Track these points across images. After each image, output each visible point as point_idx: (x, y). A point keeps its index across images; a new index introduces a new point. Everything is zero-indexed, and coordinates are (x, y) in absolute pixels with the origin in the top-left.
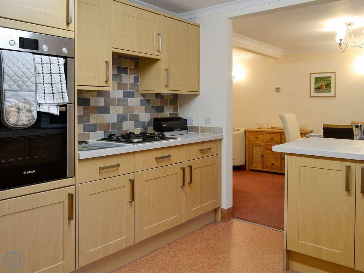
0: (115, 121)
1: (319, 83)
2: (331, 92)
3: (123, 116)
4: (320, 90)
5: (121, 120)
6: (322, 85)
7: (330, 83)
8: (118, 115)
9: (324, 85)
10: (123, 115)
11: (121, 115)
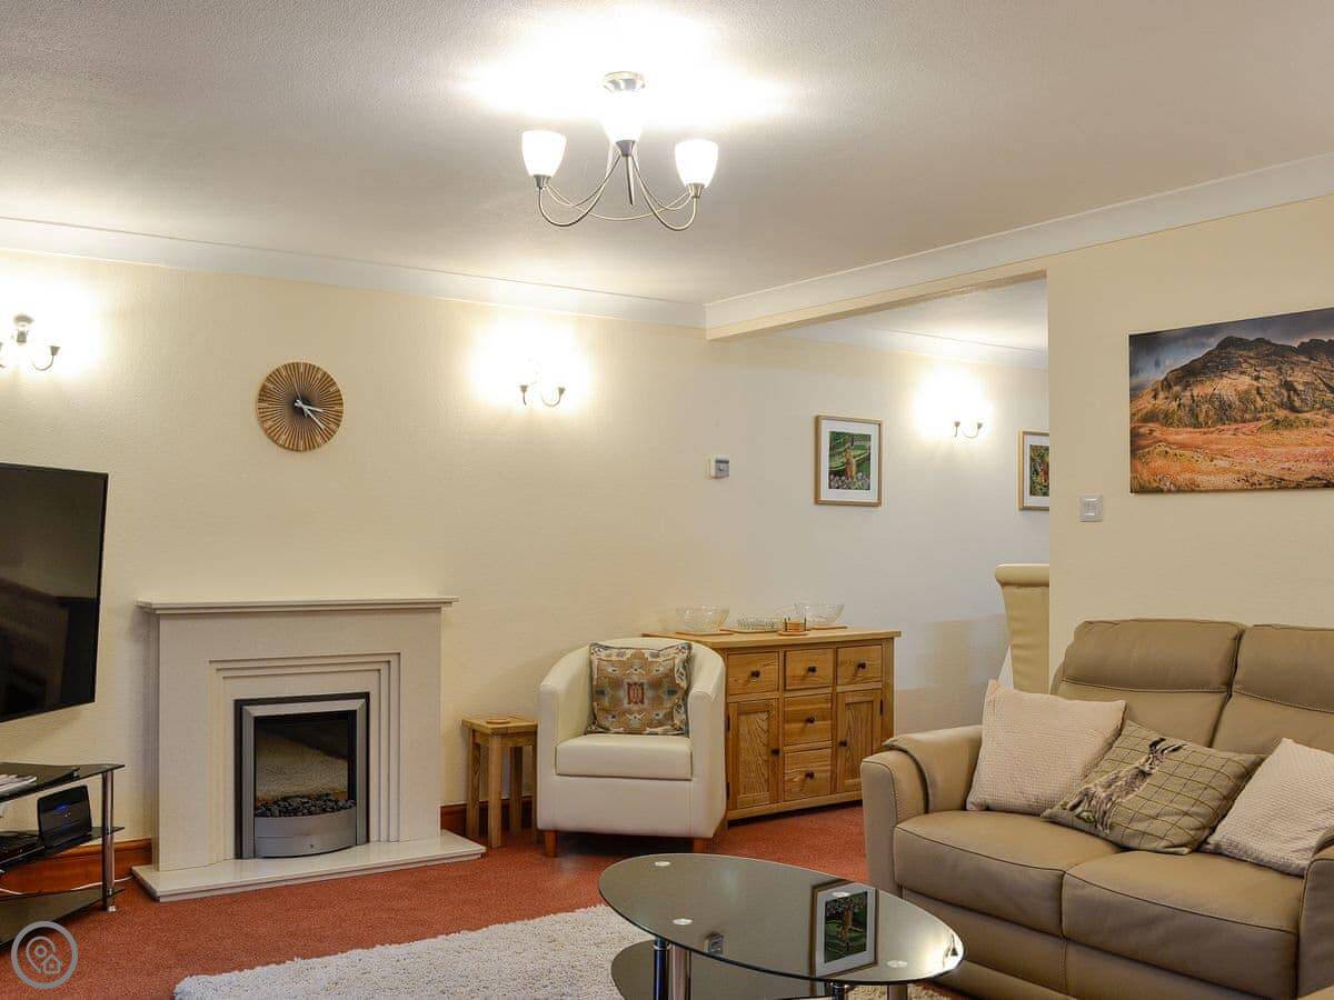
1: (841, 453)
2: (869, 489)
4: (843, 478)
6: (848, 463)
7: (868, 458)
9: (854, 461)
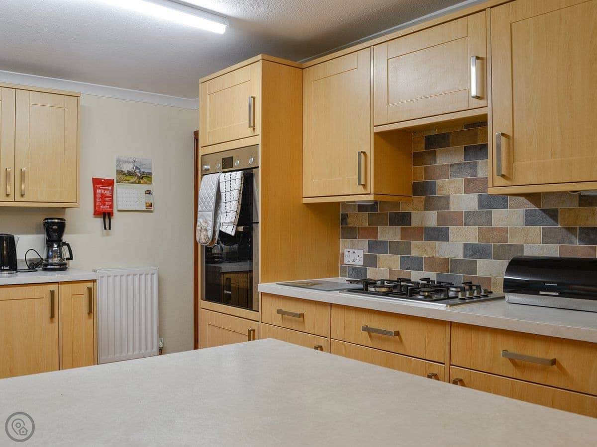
0: (459, 255)
3: (478, 248)
5: (471, 256)
8: (465, 245)
10: (477, 244)
11: (473, 245)
